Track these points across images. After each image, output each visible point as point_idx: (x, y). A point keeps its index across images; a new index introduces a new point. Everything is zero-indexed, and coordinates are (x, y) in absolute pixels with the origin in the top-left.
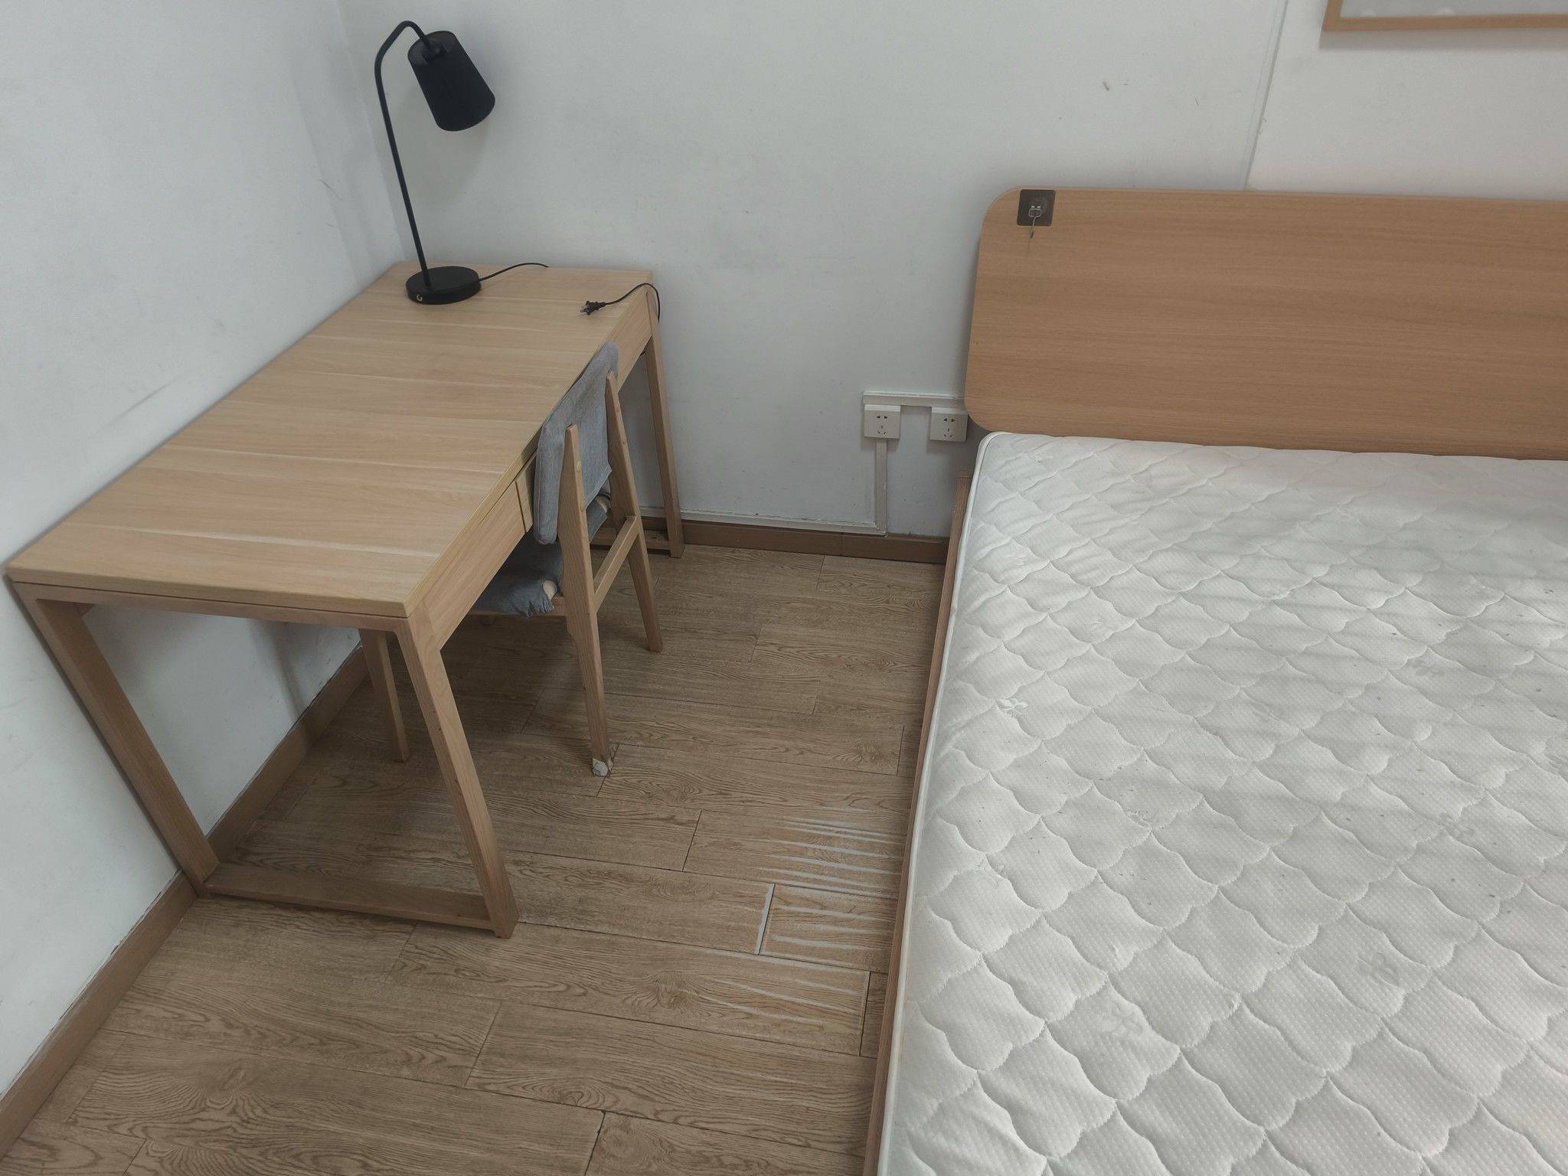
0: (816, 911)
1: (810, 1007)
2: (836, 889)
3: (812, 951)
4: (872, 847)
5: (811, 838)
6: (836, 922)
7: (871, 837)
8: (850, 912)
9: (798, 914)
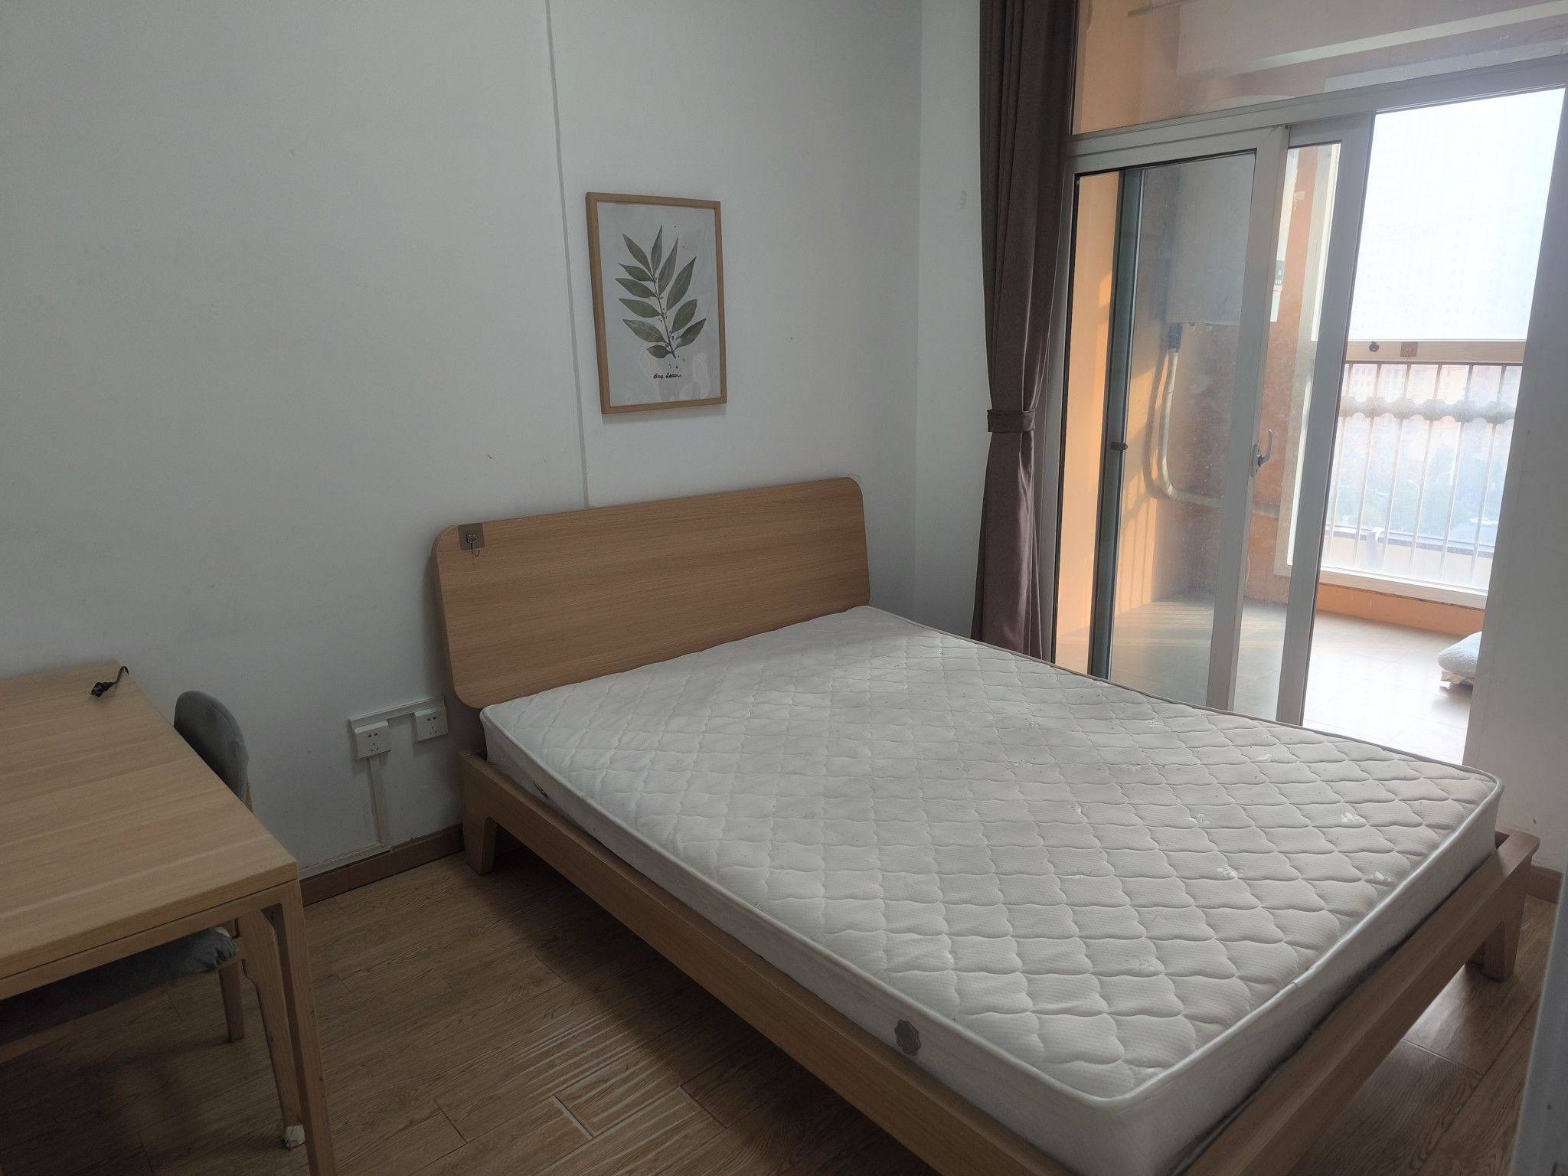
0: (603, 1087)
1: (665, 1133)
2: (602, 1065)
3: (628, 1107)
4: (598, 1028)
5: (547, 1054)
6: (624, 1081)
7: (590, 1024)
8: (628, 1069)
9: (593, 1098)
